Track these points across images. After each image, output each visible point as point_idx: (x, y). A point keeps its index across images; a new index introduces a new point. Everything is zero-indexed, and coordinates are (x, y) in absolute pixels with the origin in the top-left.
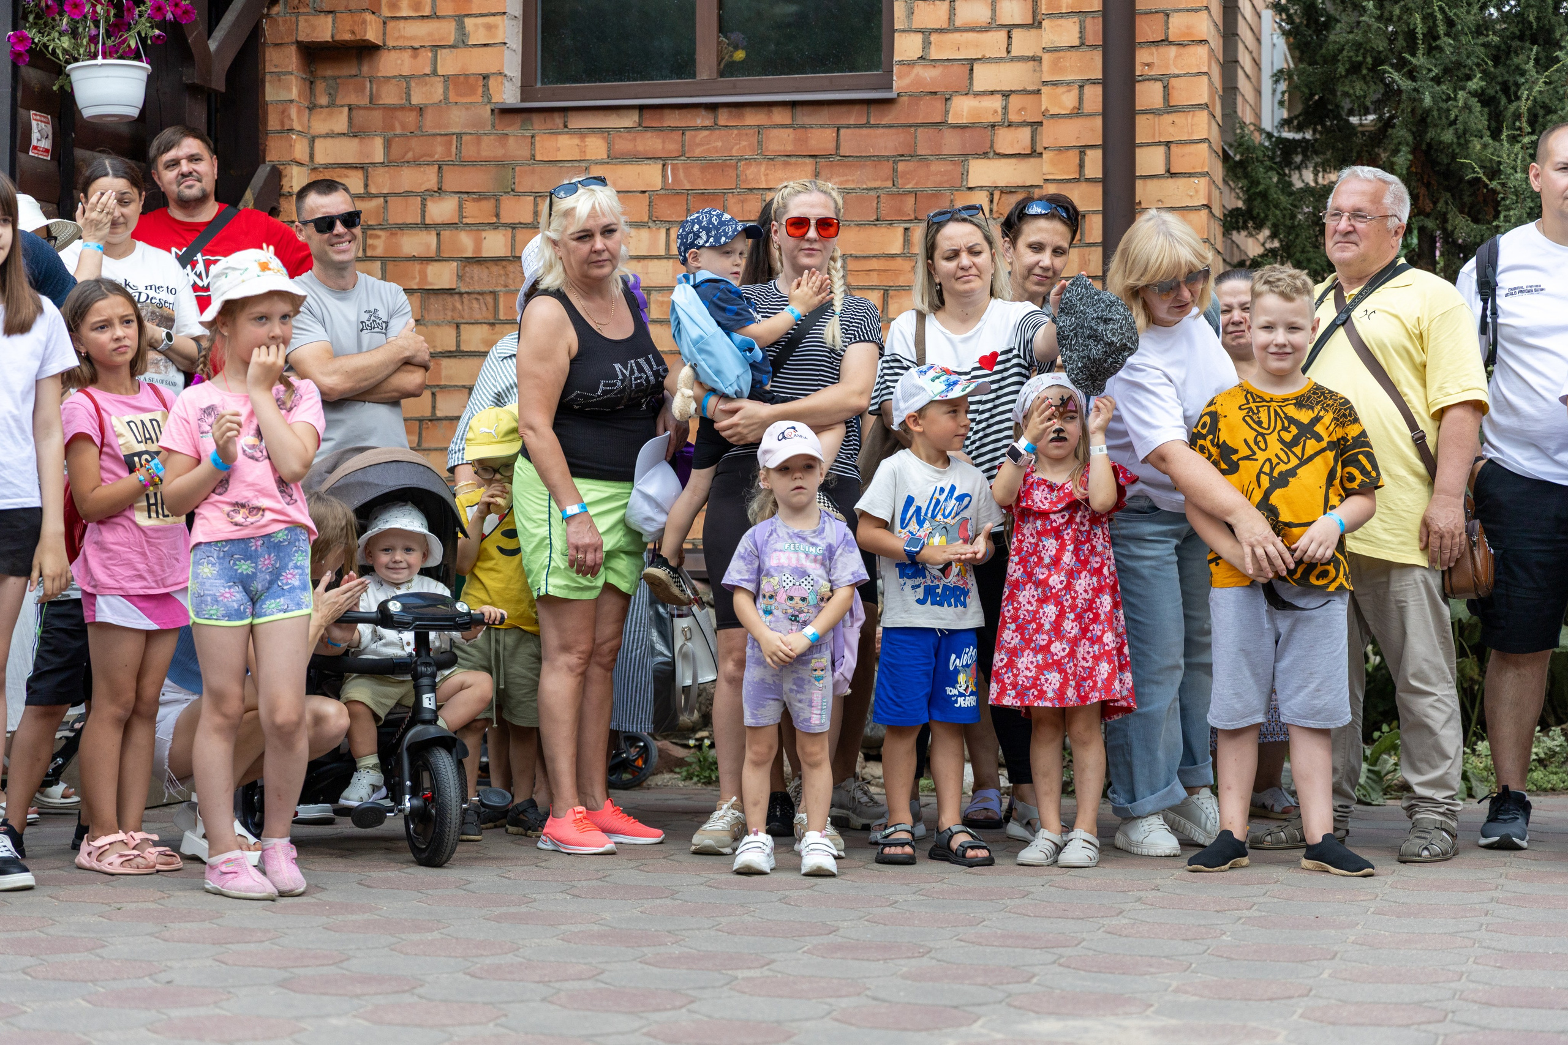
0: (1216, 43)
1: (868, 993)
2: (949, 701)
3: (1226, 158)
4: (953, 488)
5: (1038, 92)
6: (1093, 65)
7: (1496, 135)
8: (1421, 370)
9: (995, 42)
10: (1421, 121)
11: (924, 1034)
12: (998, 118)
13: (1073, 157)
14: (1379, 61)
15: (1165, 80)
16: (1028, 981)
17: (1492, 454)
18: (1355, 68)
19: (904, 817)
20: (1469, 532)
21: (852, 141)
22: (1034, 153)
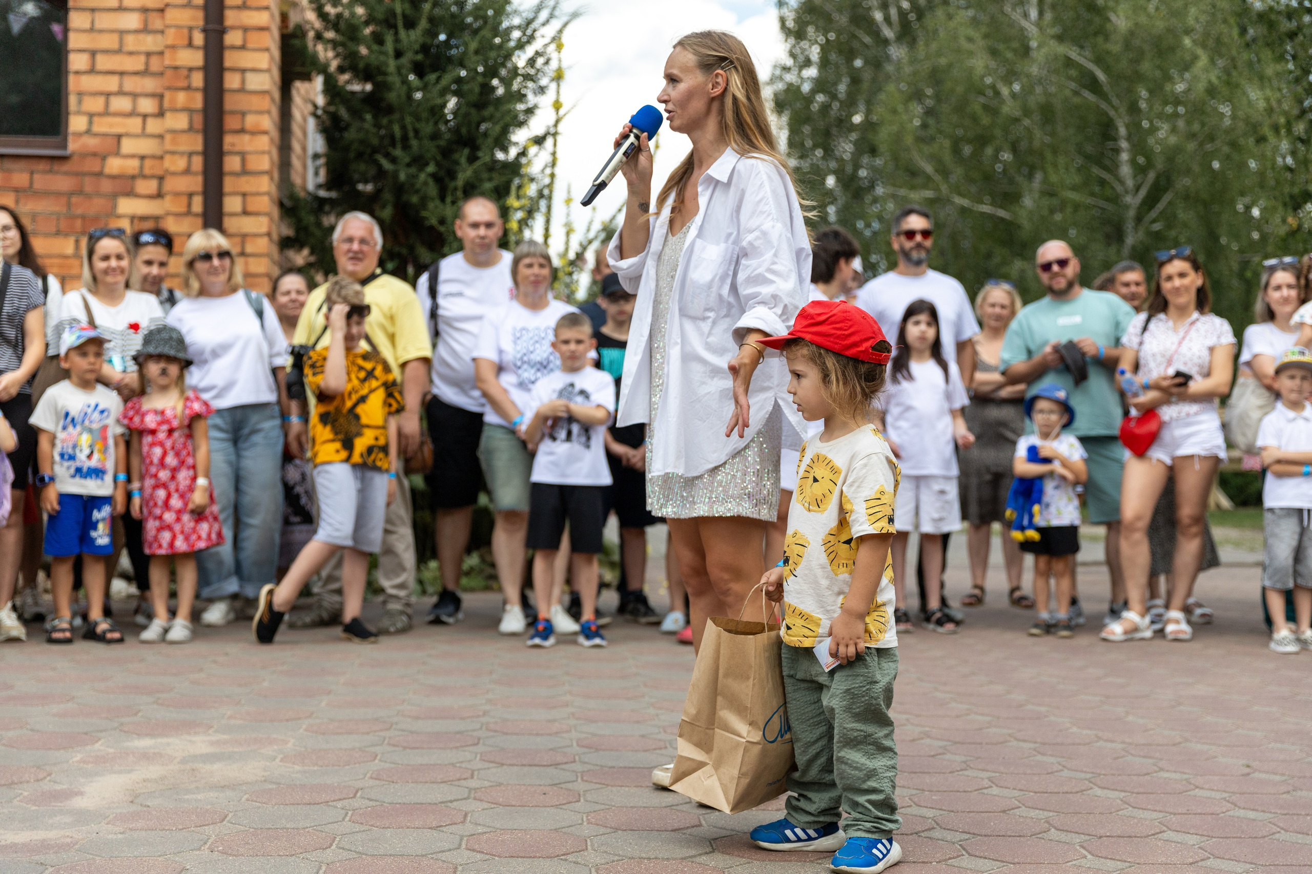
0: (275, 134)
1: (28, 727)
2: (93, 540)
3: (281, 205)
4: (97, 406)
5: (161, 158)
6: (197, 143)
7: (443, 199)
8: (392, 338)
9: (135, 124)
10: (399, 189)
11: (62, 751)
12: (136, 172)
13: (184, 200)
14: (375, 151)
15: (243, 155)
16: (136, 714)
17: (435, 391)
18: (360, 155)
19: (66, 612)
21: (41, 181)
22: (159, 195)
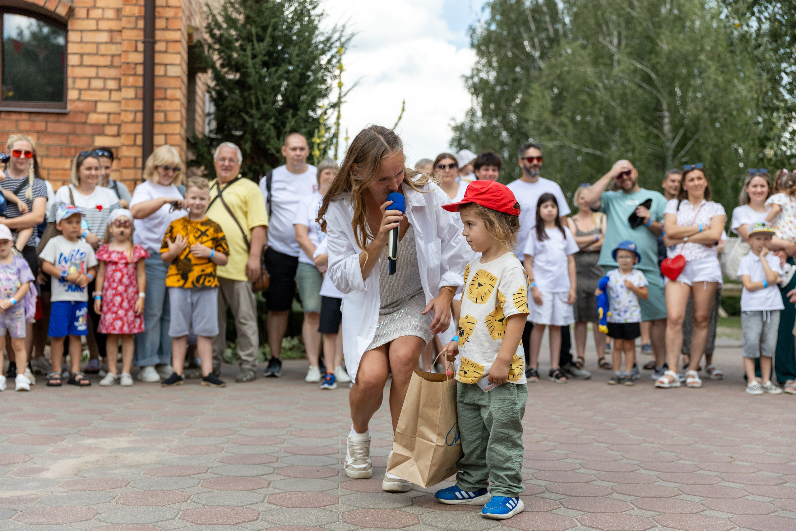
0: (184, 101)
1: (25, 432)
2: (76, 328)
3: (188, 141)
4: (78, 251)
5: (119, 114)
6: (139, 105)
7: (279, 138)
8: (246, 214)
9: (105, 95)
10: (255, 133)
11: (42, 446)
12: (105, 122)
13: (132, 137)
14: (241, 111)
15: (165, 112)
16: (89, 425)
17: (270, 244)
18: (232, 114)
20: (262, 269)
21: (52, 127)
22: (118, 135)
